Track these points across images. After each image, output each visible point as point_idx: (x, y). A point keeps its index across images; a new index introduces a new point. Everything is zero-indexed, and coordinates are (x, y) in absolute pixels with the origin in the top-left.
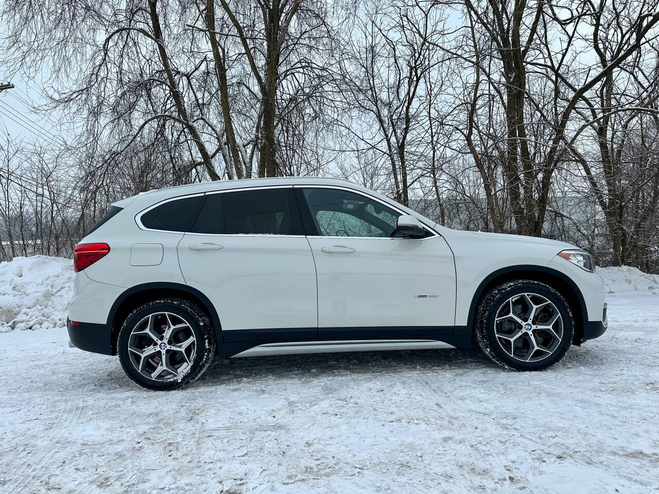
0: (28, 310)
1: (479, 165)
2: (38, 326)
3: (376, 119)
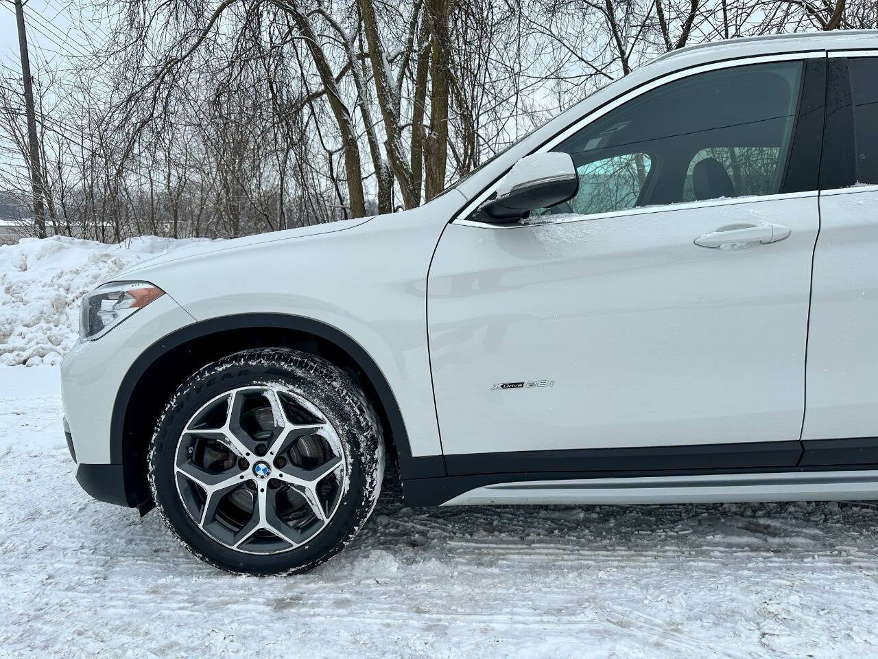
0: (25, 330)
2: (37, 359)
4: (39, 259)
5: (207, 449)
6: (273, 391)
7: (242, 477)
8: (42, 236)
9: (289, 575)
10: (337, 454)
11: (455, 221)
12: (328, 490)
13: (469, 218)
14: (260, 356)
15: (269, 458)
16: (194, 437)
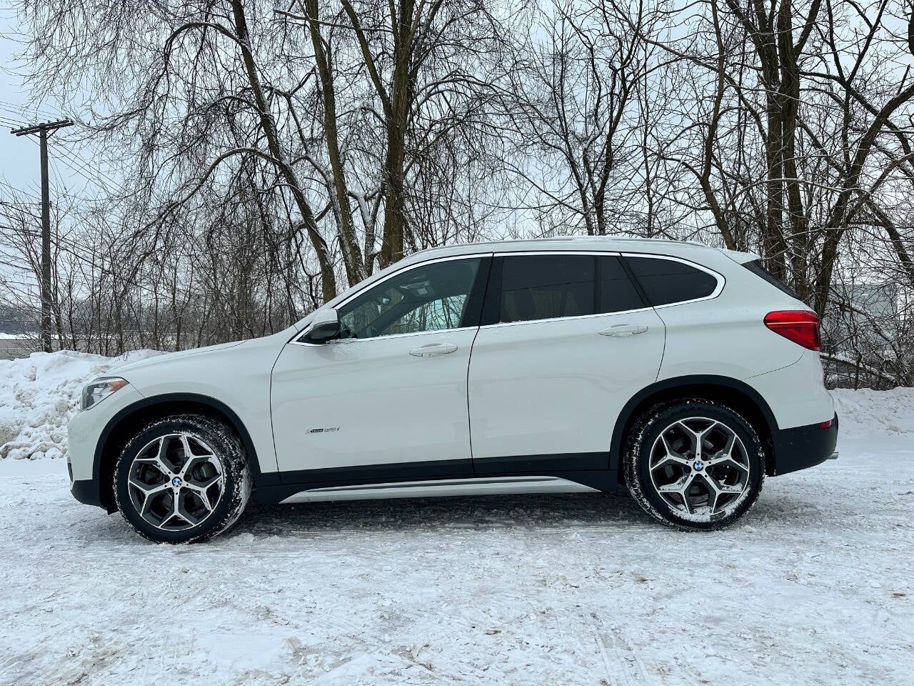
0: (31, 430)
1: (721, 223)
3: (566, 162)
4: (47, 370)
5: (148, 471)
6: (184, 436)
7: (166, 486)
8: (48, 350)
9: (190, 543)
10: (219, 472)
11: (291, 342)
12: (213, 493)
13: (298, 341)
14: (178, 417)
15: (181, 475)
16: (141, 463)
